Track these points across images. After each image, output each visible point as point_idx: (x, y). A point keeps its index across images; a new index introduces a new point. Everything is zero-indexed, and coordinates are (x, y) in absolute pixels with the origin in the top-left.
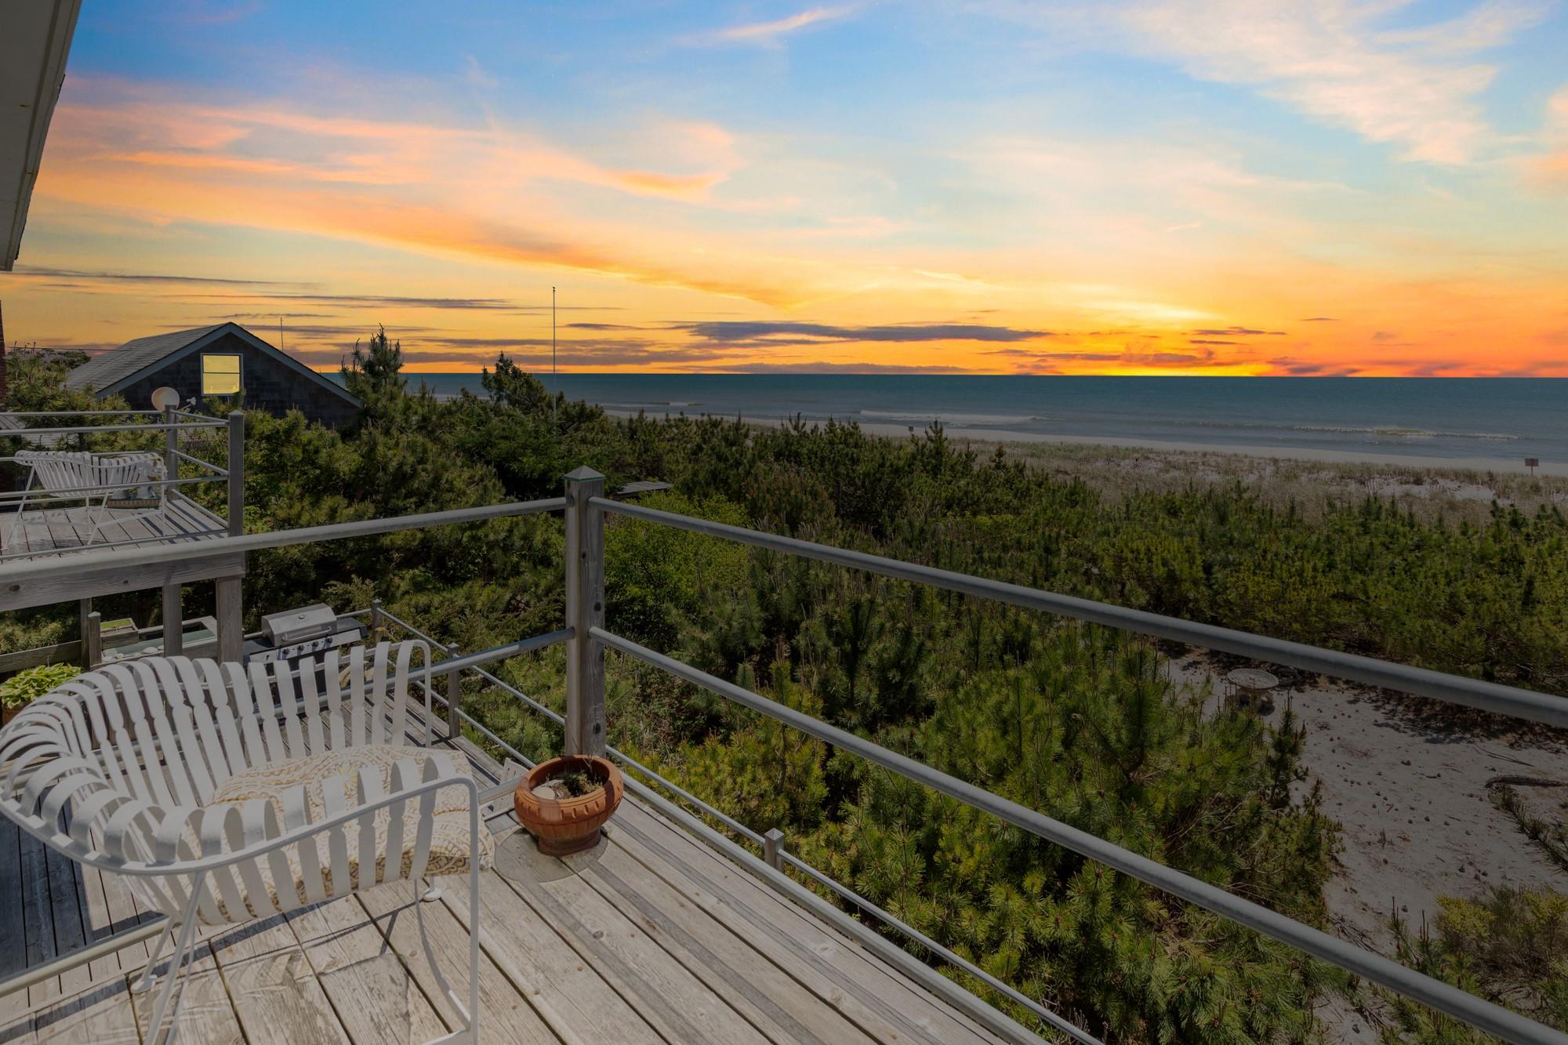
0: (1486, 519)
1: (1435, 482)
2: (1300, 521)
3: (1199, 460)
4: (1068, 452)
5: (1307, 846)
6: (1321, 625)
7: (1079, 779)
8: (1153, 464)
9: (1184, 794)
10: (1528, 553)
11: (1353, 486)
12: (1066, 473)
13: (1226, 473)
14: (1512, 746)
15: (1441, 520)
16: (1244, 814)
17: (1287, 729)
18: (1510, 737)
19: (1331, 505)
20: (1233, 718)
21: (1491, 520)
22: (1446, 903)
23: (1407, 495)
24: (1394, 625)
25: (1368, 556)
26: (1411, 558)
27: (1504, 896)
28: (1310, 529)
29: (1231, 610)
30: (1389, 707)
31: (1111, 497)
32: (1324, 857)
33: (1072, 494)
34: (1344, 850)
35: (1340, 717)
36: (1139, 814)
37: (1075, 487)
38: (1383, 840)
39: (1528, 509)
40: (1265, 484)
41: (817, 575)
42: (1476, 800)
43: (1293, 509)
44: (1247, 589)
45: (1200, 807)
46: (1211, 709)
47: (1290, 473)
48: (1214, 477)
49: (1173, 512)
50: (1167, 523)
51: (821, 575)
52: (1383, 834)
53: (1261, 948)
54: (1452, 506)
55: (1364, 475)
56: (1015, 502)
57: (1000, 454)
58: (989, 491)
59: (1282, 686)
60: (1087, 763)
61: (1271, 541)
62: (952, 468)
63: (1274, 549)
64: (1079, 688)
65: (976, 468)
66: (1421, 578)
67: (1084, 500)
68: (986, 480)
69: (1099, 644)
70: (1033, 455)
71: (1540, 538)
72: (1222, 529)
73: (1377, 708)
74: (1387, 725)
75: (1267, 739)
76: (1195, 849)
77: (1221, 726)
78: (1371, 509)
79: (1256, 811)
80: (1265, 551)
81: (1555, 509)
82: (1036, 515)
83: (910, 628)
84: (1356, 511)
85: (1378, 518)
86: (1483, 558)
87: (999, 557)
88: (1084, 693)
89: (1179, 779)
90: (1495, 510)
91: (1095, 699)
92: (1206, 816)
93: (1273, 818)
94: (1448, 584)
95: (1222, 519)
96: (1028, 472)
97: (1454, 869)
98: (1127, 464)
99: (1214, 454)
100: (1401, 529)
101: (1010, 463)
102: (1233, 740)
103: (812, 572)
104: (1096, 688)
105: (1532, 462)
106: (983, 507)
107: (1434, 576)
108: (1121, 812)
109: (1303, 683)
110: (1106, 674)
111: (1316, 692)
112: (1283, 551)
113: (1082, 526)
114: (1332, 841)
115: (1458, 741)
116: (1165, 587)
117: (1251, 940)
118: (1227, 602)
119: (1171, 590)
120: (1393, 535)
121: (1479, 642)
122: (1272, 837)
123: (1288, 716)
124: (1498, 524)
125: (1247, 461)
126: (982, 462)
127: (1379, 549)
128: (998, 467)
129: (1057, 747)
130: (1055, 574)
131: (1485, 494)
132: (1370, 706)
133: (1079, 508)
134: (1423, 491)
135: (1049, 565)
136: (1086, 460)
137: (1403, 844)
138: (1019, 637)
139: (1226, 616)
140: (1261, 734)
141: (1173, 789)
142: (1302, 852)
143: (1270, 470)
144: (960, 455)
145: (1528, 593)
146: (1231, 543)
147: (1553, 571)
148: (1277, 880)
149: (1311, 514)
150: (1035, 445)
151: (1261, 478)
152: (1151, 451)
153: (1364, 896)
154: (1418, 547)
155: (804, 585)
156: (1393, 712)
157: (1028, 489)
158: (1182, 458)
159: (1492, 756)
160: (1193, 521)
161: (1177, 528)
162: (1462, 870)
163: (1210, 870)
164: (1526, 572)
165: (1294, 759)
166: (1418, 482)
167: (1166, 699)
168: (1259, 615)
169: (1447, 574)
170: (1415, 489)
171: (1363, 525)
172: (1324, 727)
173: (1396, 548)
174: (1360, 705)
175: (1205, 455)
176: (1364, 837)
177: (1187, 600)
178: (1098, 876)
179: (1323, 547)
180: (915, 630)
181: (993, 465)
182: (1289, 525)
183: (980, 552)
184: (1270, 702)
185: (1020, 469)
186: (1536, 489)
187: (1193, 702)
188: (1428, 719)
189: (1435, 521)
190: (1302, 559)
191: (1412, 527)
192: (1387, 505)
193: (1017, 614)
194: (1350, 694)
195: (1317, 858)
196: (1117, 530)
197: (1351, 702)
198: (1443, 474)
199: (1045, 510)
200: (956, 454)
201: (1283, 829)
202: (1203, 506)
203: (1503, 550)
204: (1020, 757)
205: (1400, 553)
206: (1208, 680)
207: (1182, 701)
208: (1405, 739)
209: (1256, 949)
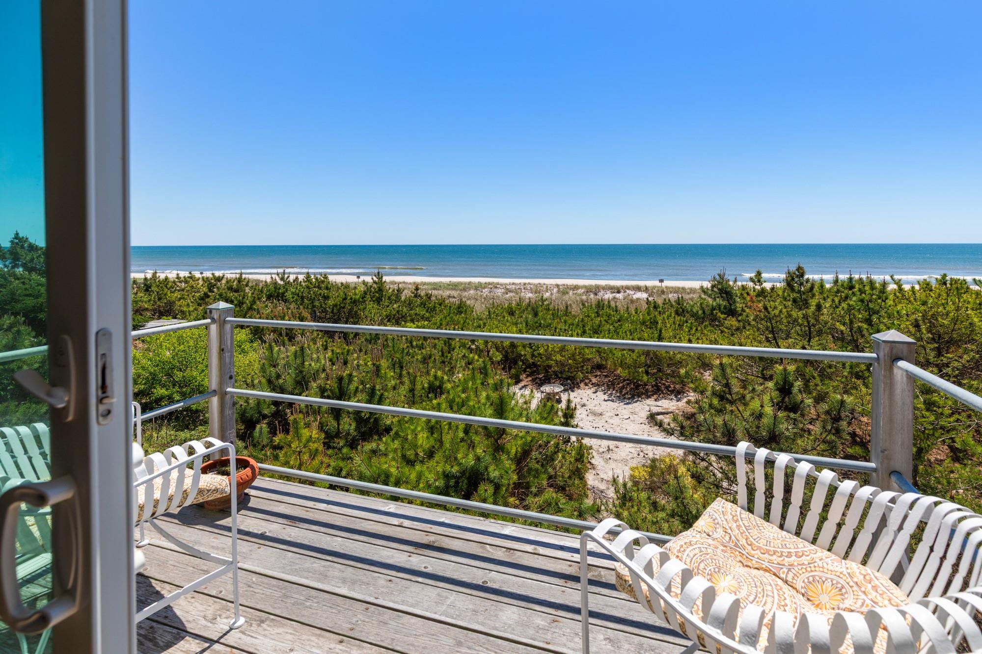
0: (645, 306)
1: (625, 292)
2: (570, 313)
3: (522, 287)
4: (454, 286)
5: (579, 457)
6: (580, 360)
7: (473, 447)
8: (500, 290)
9: (525, 444)
10: (659, 319)
11: (592, 296)
12: (454, 297)
13: (536, 293)
14: (656, 400)
15: (628, 308)
16: (551, 448)
17: (568, 407)
18: (655, 396)
19: (583, 305)
20: (545, 405)
21: (647, 306)
22: (633, 469)
23: (614, 298)
24: (610, 356)
25: (599, 326)
26: (616, 325)
27: (654, 461)
28: (575, 316)
29: (541, 358)
30: (609, 392)
31: (479, 308)
32: (586, 461)
33: (459, 308)
34: (593, 457)
35: (590, 400)
36: (504, 457)
37: (461, 304)
38: (609, 450)
39: (660, 302)
40: (554, 297)
41: (310, 365)
42: (643, 425)
43: (567, 307)
44: (548, 346)
45: (532, 450)
46: (534, 405)
47: (564, 291)
48: (530, 295)
49: (511, 313)
50: (509, 318)
51: (313, 364)
52: (609, 447)
53: (561, 506)
54: (632, 301)
55: (596, 290)
56: (427, 314)
57: (417, 289)
58: (411, 310)
59: (565, 390)
60: (476, 439)
61: (558, 323)
62: (389, 298)
63: (559, 327)
64: (471, 403)
65: (403, 298)
66: (620, 333)
67: (466, 311)
68: (409, 304)
69: (479, 382)
70: (434, 289)
71: (664, 313)
72: (536, 319)
73: (605, 394)
74: (609, 400)
75: (560, 413)
76: (530, 470)
77: (540, 411)
78: (600, 305)
79: (557, 445)
80: (556, 328)
81: (669, 300)
82: (441, 320)
83: (374, 386)
84: (594, 306)
85: (603, 309)
86: (643, 323)
87: (422, 344)
88: (474, 406)
89: (522, 438)
90: (648, 302)
91: (479, 408)
92: (534, 454)
93: (564, 448)
94: (631, 335)
95: (536, 315)
96: (433, 298)
97: (636, 455)
98: (486, 292)
99: (529, 284)
100: (612, 313)
101: (423, 293)
102: (545, 415)
103: (307, 363)
104: (479, 402)
105: (661, 281)
106: (409, 318)
107: (626, 332)
108: (494, 458)
109: (574, 388)
110: (484, 394)
111: (579, 391)
112: (563, 327)
113: (466, 324)
114: (589, 454)
115: (636, 402)
116: (509, 351)
117: (557, 504)
118: (540, 354)
119: (512, 352)
120: (609, 316)
121: (643, 358)
122: (563, 457)
123: (569, 401)
124: (649, 308)
125: (545, 286)
126: (406, 294)
127: (603, 323)
128: (416, 296)
129: (461, 435)
130: (453, 349)
131: (644, 296)
132: (602, 393)
133: (463, 315)
134: (620, 296)
135: (450, 345)
136: (464, 290)
137: (616, 449)
138: (437, 383)
139: (539, 361)
140: (557, 412)
141: (519, 442)
142: (577, 460)
143: (555, 290)
144: (394, 291)
145: (660, 335)
146: (540, 326)
147: (668, 326)
148: (567, 476)
149: (575, 310)
150: (435, 284)
151: (552, 294)
152: (498, 284)
153: (602, 475)
154: (619, 321)
155: (301, 372)
156: (611, 394)
157: (435, 307)
158: (514, 286)
159: (649, 405)
160: (522, 317)
161: (514, 321)
162: (639, 455)
163: (537, 477)
164: (659, 326)
165: (572, 421)
166: (619, 292)
167: (513, 402)
168: (554, 358)
169: (630, 330)
170: (618, 295)
171: (597, 312)
172: (584, 405)
173: (610, 322)
174: (598, 393)
175: (525, 284)
176: (601, 450)
177: (520, 355)
178: (486, 490)
179: (581, 325)
180: (377, 387)
181: (413, 295)
182: (566, 315)
183: (411, 343)
184: (560, 398)
185: (429, 297)
186: (663, 292)
187: (526, 403)
188: (625, 395)
189: (625, 309)
190: (572, 330)
191: (616, 311)
192: (606, 303)
193: (436, 372)
194: (593, 389)
195: (583, 461)
196: (485, 324)
197: (594, 393)
198: (628, 288)
199: (445, 317)
200: (391, 290)
201: (568, 453)
202: (527, 309)
203: (651, 318)
204: (441, 442)
205: (612, 324)
206: (532, 391)
207: (521, 401)
208: (615, 405)
209: (559, 508)
